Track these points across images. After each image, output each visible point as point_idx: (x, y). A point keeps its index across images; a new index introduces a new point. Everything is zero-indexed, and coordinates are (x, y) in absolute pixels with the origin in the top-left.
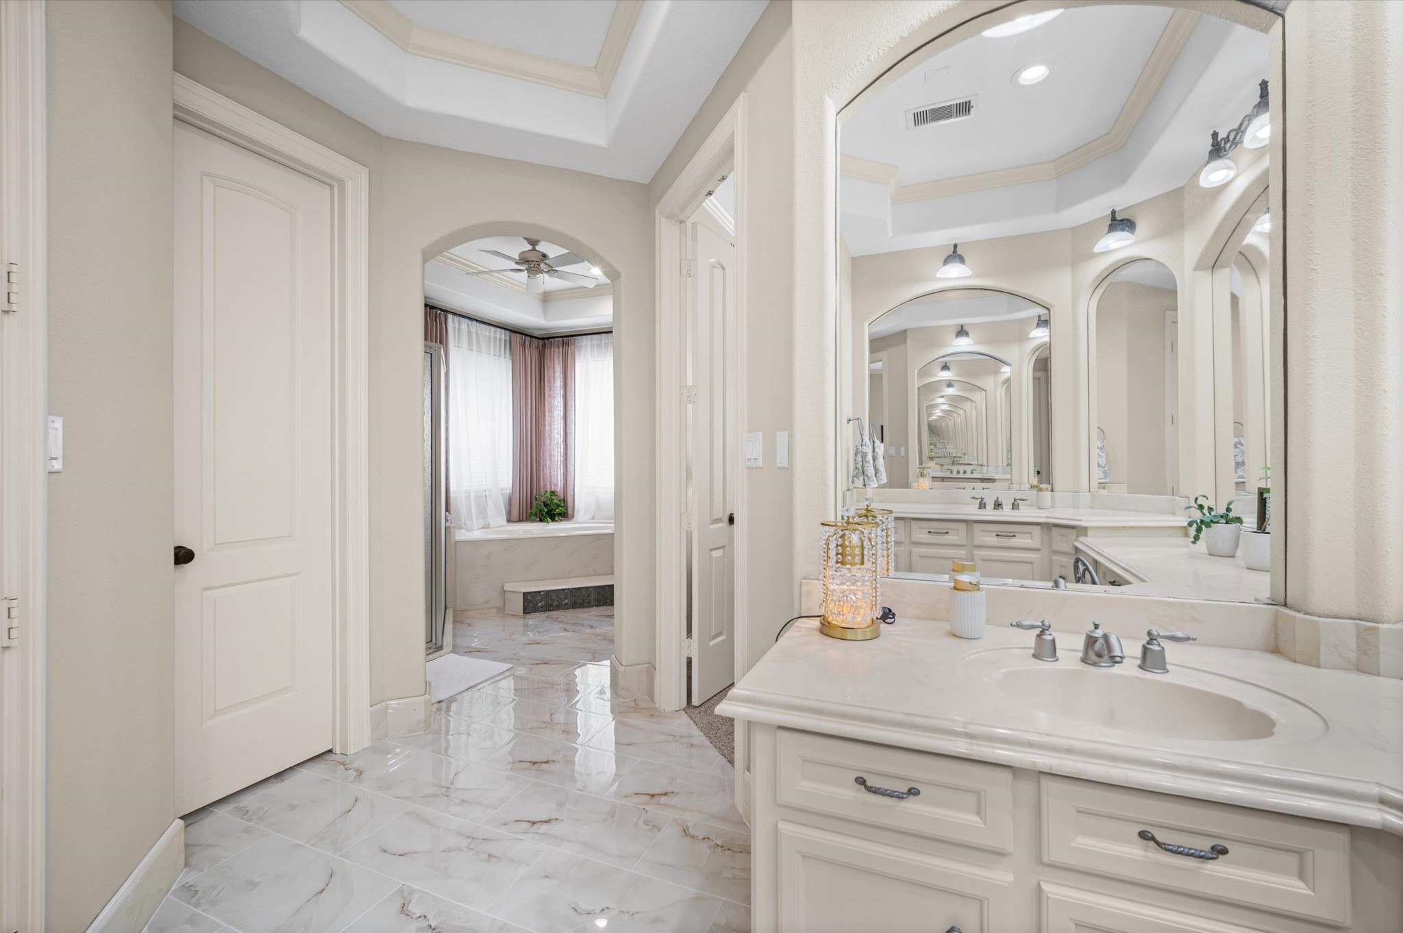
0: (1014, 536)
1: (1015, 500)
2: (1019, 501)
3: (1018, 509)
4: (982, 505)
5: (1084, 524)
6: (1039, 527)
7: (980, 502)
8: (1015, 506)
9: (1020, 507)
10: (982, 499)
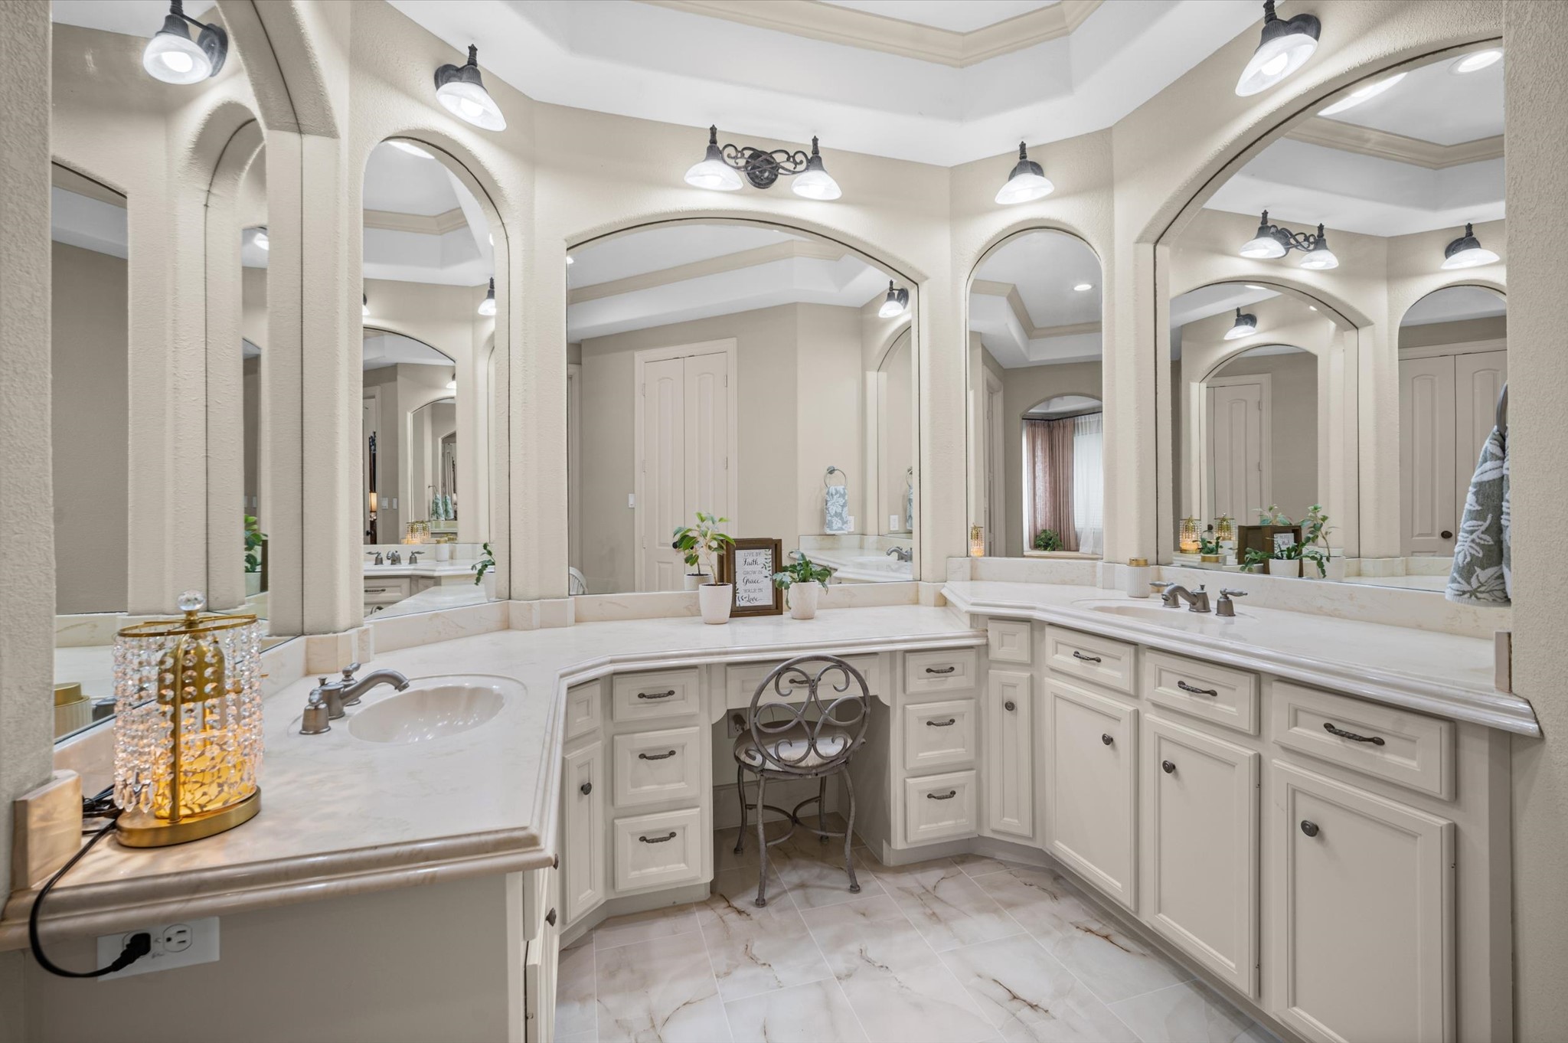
0: (383, 590)
1: (413, 554)
2: (416, 555)
3: (416, 562)
4: (379, 561)
5: (436, 574)
6: (408, 580)
7: (377, 558)
8: (413, 560)
9: (418, 561)
10: (379, 554)
